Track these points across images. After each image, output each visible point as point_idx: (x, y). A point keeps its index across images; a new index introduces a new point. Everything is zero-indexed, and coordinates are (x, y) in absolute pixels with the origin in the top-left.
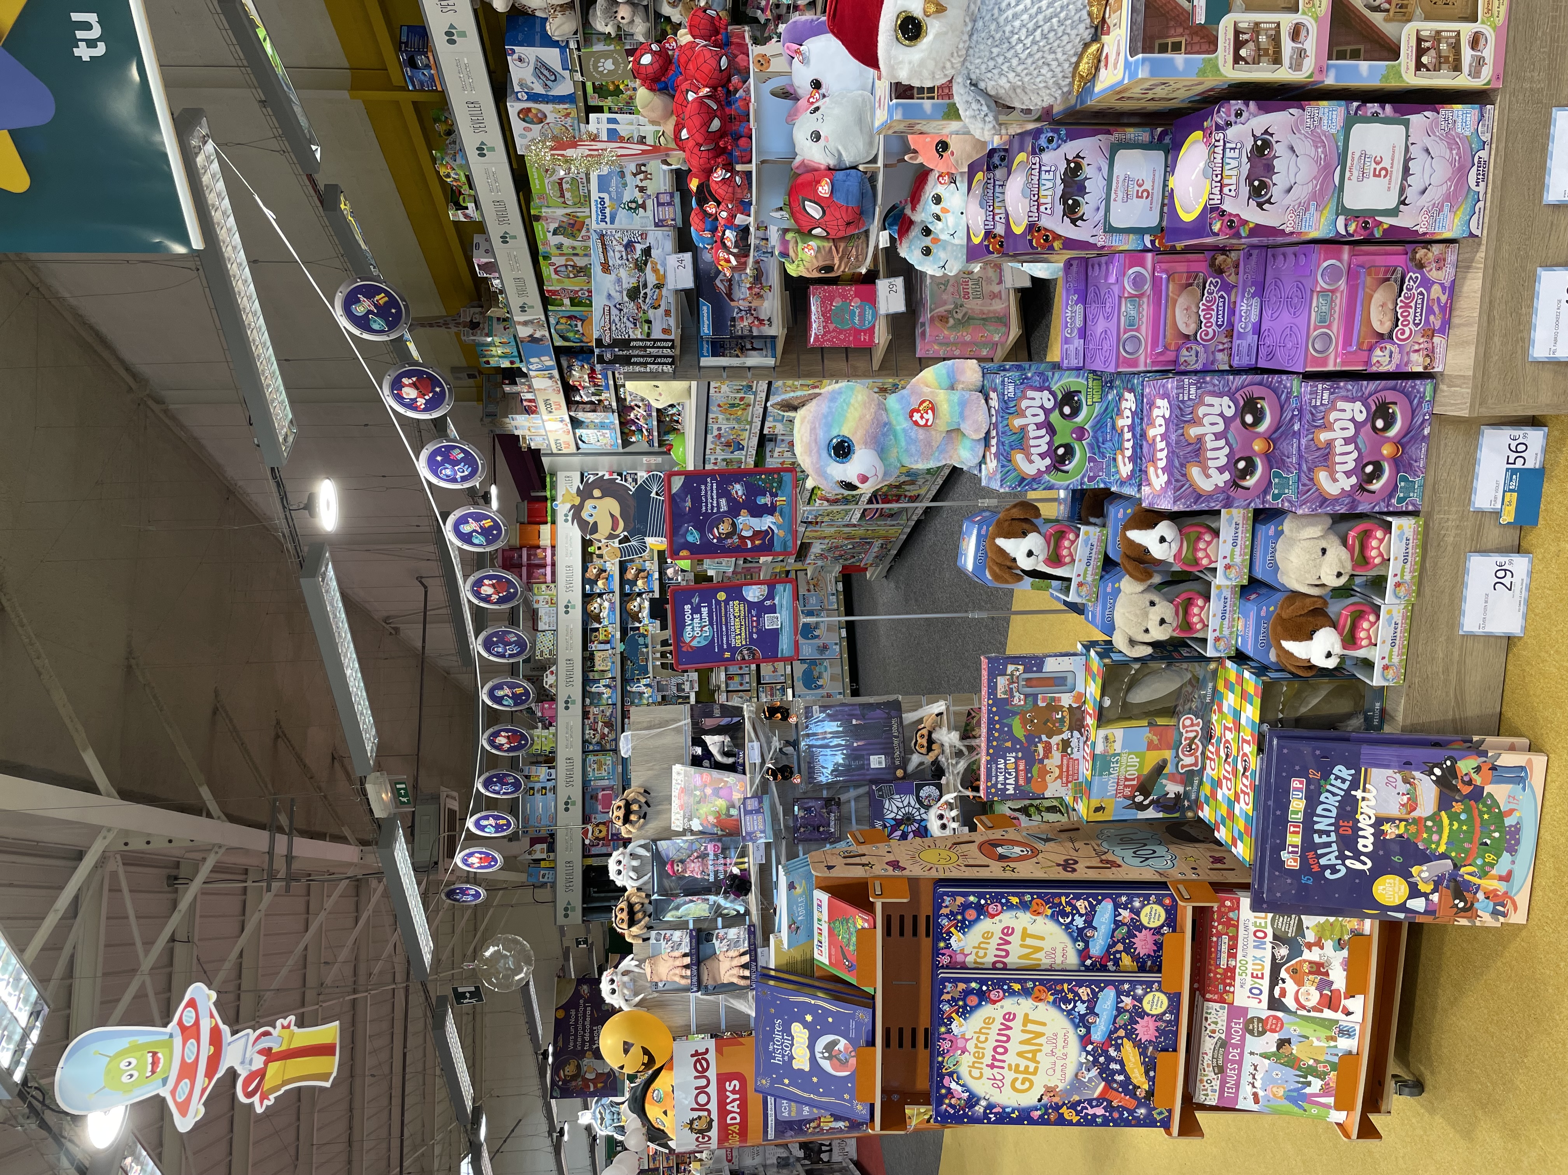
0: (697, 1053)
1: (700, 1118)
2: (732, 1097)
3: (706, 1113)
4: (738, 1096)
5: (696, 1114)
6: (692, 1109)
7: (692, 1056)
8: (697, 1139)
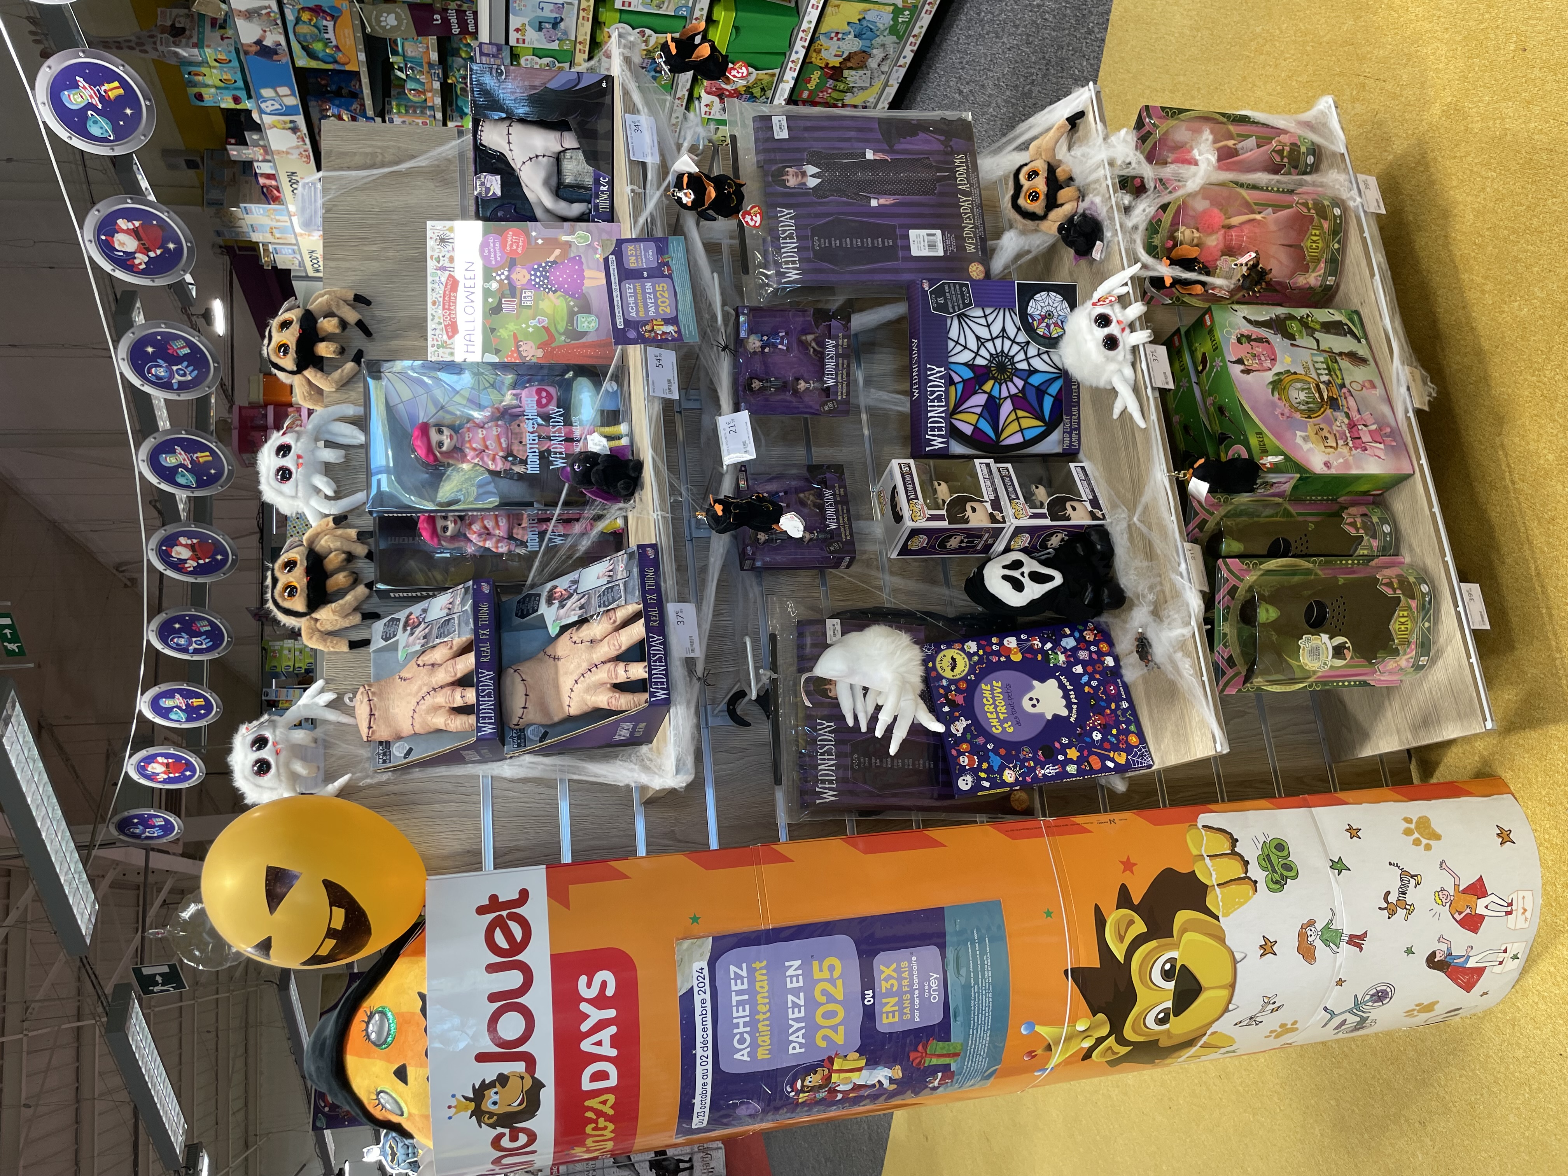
0: (494, 904)
1: (503, 1080)
2: (595, 1015)
3: (520, 1067)
4: (611, 1013)
5: (491, 1072)
6: (482, 1058)
7: (481, 911)
8: (496, 1143)
